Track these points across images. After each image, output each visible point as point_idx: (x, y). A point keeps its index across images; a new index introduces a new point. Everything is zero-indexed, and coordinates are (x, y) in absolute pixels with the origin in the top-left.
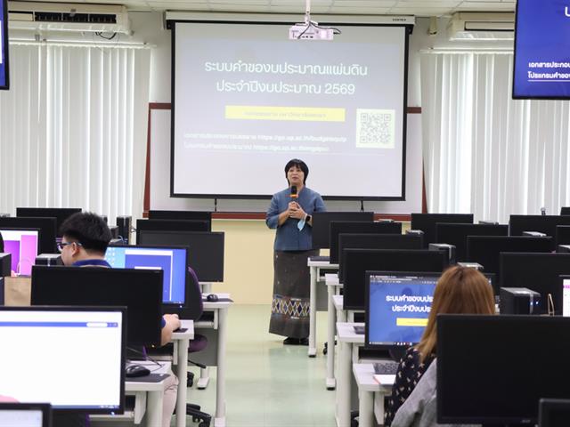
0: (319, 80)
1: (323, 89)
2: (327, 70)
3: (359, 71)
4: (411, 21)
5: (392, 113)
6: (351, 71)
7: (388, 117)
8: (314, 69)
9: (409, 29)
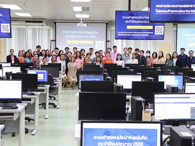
0: (88, 35)
1: (89, 37)
2: (89, 33)
3: (96, 33)
4: (107, 22)
5: (103, 42)
6: (94, 33)
7: (103, 43)
8: (86, 32)
9: (107, 24)
